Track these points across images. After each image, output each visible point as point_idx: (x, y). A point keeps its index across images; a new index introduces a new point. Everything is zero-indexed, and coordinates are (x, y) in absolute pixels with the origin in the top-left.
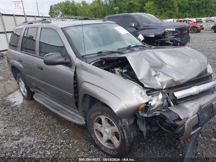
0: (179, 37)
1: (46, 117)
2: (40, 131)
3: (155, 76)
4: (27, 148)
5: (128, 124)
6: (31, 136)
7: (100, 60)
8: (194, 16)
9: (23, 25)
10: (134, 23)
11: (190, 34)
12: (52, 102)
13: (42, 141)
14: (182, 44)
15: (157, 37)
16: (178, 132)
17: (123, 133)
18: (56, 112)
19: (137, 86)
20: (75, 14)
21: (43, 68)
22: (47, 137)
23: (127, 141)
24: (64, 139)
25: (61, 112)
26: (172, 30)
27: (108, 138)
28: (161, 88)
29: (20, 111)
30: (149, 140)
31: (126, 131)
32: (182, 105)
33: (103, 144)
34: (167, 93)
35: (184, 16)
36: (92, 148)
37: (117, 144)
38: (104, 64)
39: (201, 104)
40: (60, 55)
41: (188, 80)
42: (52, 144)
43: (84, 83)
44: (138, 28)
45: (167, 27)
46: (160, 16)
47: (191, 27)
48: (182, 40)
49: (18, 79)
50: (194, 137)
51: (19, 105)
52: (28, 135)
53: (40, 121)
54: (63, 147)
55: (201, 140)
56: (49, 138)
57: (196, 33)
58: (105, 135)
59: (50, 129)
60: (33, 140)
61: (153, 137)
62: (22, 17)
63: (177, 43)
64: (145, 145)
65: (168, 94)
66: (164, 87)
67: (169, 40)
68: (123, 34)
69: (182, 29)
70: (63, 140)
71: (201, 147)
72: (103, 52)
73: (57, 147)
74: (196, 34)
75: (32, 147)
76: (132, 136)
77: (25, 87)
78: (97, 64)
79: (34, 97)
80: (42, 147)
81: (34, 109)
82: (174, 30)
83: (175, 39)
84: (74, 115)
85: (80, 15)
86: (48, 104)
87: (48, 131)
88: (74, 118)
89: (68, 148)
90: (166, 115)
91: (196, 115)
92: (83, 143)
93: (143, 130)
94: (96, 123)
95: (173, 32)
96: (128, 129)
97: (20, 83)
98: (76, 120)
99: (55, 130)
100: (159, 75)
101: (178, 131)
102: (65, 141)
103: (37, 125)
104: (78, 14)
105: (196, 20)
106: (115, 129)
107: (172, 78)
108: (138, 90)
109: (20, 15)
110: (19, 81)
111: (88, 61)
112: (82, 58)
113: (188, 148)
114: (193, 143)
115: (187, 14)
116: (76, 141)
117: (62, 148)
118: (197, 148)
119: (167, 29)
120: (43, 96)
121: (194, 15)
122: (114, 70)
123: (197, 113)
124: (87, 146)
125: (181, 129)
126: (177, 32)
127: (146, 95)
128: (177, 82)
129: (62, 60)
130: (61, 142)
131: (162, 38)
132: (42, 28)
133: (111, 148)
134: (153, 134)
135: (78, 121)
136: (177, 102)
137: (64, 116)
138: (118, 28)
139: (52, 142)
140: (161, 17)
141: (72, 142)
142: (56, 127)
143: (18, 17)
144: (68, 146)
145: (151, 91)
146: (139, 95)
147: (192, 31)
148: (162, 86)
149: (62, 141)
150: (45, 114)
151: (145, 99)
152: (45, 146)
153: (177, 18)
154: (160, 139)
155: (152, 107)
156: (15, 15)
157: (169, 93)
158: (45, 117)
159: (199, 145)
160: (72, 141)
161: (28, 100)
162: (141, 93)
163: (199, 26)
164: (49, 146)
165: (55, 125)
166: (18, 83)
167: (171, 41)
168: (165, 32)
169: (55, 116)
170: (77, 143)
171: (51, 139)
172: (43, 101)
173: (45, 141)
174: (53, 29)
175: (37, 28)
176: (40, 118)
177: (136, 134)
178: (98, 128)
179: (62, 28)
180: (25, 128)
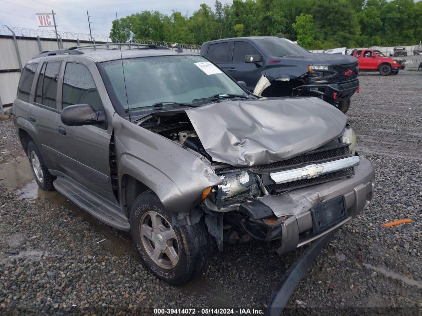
0: (337, 82)
1: (72, 218)
2: (56, 241)
3: (237, 144)
4: (28, 267)
5: (189, 224)
6: (39, 248)
7: (151, 116)
8: (390, 43)
9: (41, 57)
10: (254, 56)
11: (358, 78)
12: (84, 192)
13: (56, 257)
14: (342, 96)
15: (295, 82)
16: (271, 239)
17: (181, 240)
18: (86, 208)
19: (201, 159)
20: (160, 36)
21: (67, 131)
22: (67, 250)
23: (188, 253)
24: (95, 254)
25: (94, 210)
26: (322, 68)
27: (162, 250)
28: (245, 164)
29: (29, 208)
30: (240, 259)
31: (185, 236)
32: (286, 195)
33: (155, 262)
34: (258, 174)
35: (372, 42)
36: (138, 269)
37: (176, 260)
38: (158, 123)
39: (320, 194)
40: (88, 108)
41: (298, 154)
42: (72, 261)
43: (125, 156)
44: (261, 64)
45: (313, 64)
46: (323, 43)
47: (379, 64)
48: (341, 88)
49: (31, 152)
50: (309, 252)
51: (28, 199)
52: (35, 247)
53: (60, 225)
54: (89, 266)
55: (330, 261)
56: (70, 252)
57: (390, 74)
58: (157, 245)
59: (75, 238)
60: (42, 254)
61: (248, 255)
62: (54, 43)
63: (332, 93)
64: (230, 267)
65: (260, 175)
66: (252, 164)
67: (317, 87)
68: (208, 74)
69: (341, 67)
70: (93, 256)
71: (327, 272)
72: (163, 104)
73: (79, 267)
74: (388, 77)
75: (38, 265)
76: (197, 245)
77: (40, 166)
78: (149, 125)
79: (54, 184)
80: (54, 266)
81: (54, 205)
82: (326, 69)
83: (328, 85)
84: (116, 214)
85: (169, 39)
86: (75, 196)
87: (70, 242)
88: (113, 220)
89: (99, 268)
90: (249, 208)
91: (309, 212)
92: (125, 261)
93: (218, 235)
94: (143, 225)
95: (324, 72)
96: (190, 233)
97: (34, 160)
98: (117, 221)
99: (82, 240)
100: (243, 143)
101: (271, 237)
102: (96, 257)
103: (52, 232)
104: (165, 37)
105: (394, 50)
106: (172, 233)
107: (266, 149)
108: (202, 165)
109: (50, 38)
110: (32, 156)
111: (134, 119)
112: (126, 113)
113: (294, 269)
114: (305, 262)
115: (378, 39)
116: (113, 258)
117: (87, 268)
118: (318, 274)
119: (311, 68)
120: (69, 182)
121: (392, 40)
122: (177, 135)
123: (310, 210)
124: (131, 267)
125: (275, 233)
126: (332, 73)
127: (215, 174)
128: (276, 156)
129: (92, 116)
130: (88, 258)
131: (304, 84)
132: (67, 63)
133: (167, 267)
134: (249, 250)
135: (120, 224)
136: (276, 190)
137: (98, 216)
138: (202, 65)
139: (73, 259)
140: (326, 43)
141: (108, 259)
142: (86, 235)
143: (46, 42)
144: (99, 265)
145: (225, 169)
146: (203, 173)
147: (381, 72)
148: (246, 161)
149: (90, 257)
150: (70, 214)
151: (211, 181)
152: (60, 264)
153: (358, 46)
154: (260, 259)
155: (225, 194)
156: (40, 38)
157: (262, 173)
158: (69, 219)
159: (323, 269)
160: (107, 257)
161: (46, 190)
162: (206, 170)
163: (395, 62)
164: (67, 264)
165: (85, 233)
166: (30, 161)
167: (321, 89)
168: (309, 73)
169: (88, 217)
170: (115, 262)
171: (73, 253)
172: (68, 191)
173: (62, 256)
174: (84, 65)
175: (61, 62)
176: (60, 221)
177: (205, 242)
178: (147, 234)
179: (97, 62)
180: (31, 235)
